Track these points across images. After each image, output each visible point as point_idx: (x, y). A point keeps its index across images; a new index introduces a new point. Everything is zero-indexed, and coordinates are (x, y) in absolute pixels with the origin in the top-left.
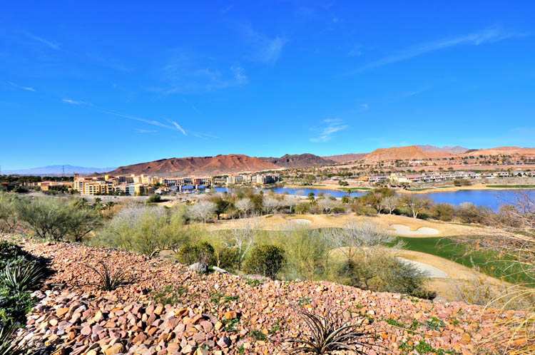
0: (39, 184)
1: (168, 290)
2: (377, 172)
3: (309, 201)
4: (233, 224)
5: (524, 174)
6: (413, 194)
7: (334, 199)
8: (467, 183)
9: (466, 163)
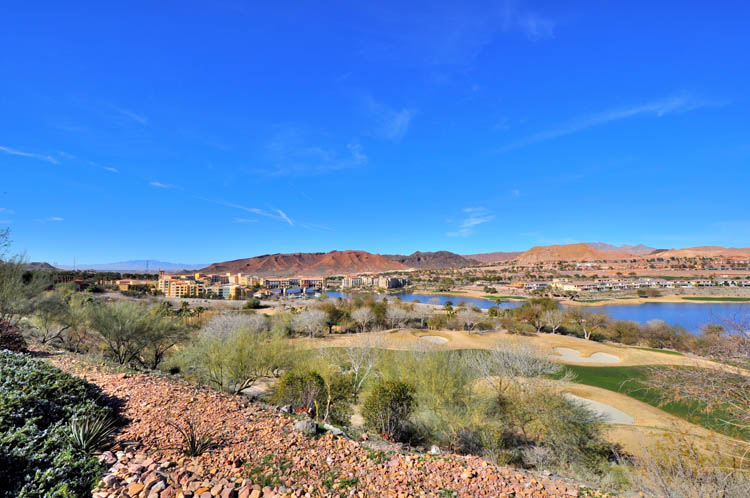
0: (118, 282)
1: (267, 462)
2: (535, 276)
3: (445, 312)
4: (348, 341)
5: (733, 283)
6: (582, 307)
7: (478, 311)
8: (656, 294)
9: (652, 267)
